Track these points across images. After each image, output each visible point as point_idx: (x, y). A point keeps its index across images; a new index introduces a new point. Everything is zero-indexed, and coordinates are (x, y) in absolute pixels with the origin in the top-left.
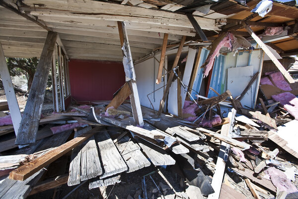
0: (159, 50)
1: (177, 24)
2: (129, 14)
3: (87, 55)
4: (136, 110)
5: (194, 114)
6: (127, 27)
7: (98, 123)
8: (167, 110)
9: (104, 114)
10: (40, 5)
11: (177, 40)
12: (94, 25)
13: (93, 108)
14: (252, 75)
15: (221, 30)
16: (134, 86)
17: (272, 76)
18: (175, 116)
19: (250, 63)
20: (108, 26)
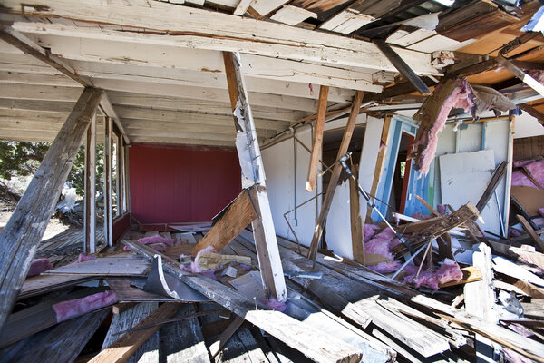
0: (303, 123)
1: (355, 60)
2: (251, 37)
3: (164, 135)
4: (268, 260)
5: (390, 256)
6: (244, 70)
7: (170, 297)
8: (324, 244)
9: (189, 265)
10: (39, 7)
11: (342, 100)
12: (173, 67)
13: (160, 257)
14: (493, 168)
15: (443, 75)
16: (263, 200)
17: (530, 168)
18: (346, 261)
19: (486, 144)
20: (204, 70)
